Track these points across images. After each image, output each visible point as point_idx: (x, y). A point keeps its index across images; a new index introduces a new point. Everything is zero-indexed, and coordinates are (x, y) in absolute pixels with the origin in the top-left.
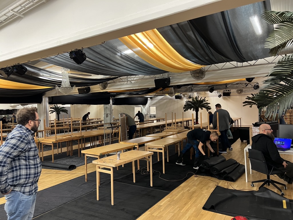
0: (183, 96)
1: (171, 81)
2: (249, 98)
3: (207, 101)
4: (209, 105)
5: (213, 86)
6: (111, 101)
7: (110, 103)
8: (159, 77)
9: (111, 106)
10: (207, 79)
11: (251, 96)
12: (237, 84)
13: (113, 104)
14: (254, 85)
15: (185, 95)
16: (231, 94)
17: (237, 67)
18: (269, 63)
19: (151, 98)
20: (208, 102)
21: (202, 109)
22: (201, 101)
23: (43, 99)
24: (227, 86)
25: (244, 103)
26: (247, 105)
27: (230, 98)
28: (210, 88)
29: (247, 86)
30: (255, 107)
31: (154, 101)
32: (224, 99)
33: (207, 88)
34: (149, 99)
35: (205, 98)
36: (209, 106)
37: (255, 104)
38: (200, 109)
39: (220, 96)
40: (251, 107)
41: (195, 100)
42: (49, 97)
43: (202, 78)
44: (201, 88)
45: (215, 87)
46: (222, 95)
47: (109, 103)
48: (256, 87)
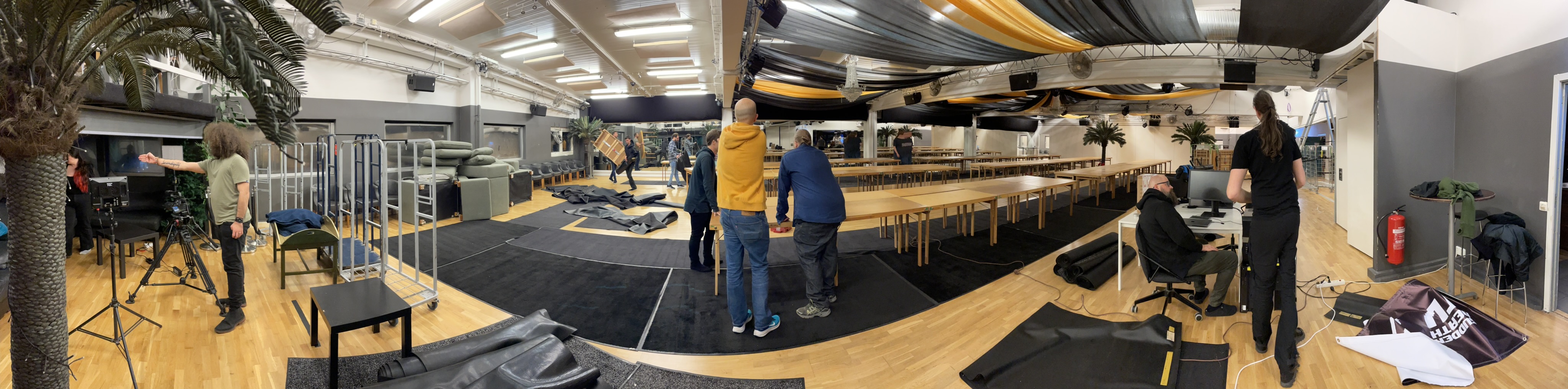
0: (1091, 122)
1: (1039, 79)
2: (1179, 130)
3: (1121, 130)
4: (1123, 137)
5: (1128, 104)
6: (974, 122)
7: (973, 125)
8: (1021, 67)
9: (973, 130)
10: (1097, 77)
11: (1183, 127)
12: (1163, 104)
13: (978, 127)
14: (1186, 109)
15: (1095, 120)
16: (1161, 124)
17: (1145, 57)
19: (1043, 121)
20: (1122, 132)
21: (1113, 143)
22: (1111, 130)
23: (870, 115)
24: (1150, 107)
25: (1172, 137)
26: (1177, 140)
27: (1158, 130)
28: (1123, 107)
29: (1176, 109)
30: (1187, 144)
31: (1048, 128)
32: (1151, 130)
33: (1119, 107)
34: (1040, 122)
35: (1117, 124)
36: (1123, 139)
37: (1187, 139)
38: (1109, 142)
39: (1145, 125)
40: (1181, 143)
41: (1102, 127)
42: (877, 111)
44: (1110, 106)
45: (1130, 107)
46: (1148, 123)
47: (970, 125)
48: (1188, 113)
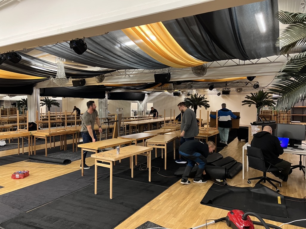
0: (181, 93)
1: (171, 76)
2: (248, 97)
3: (206, 98)
4: (208, 103)
5: (213, 83)
6: (106, 95)
7: (106, 97)
8: (159, 71)
9: (106, 101)
10: (209, 75)
11: (250, 95)
12: (237, 82)
13: (108, 99)
14: (254, 84)
15: (184, 92)
16: (230, 93)
17: (239, 65)
18: (271, 62)
19: (148, 94)
20: (207, 100)
21: (200, 107)
22: (200, 99)
23: (34, 90)
24: (228, 84)
25: (243, 102)
26: (246, 104)
27: (229, 97)
28: (210, 85)
29: (247, 84)
30: (254, 106)
31: (152, 98)
32: (223, 97)
33: (207, 85)
34: (146, 94)
35: (204, 95)
37: (254, 103)
38: (198, 107)
39: (219, 94)
40: (250, 106)
41: (194, 97)
42: (40, 89)
43: (203, 75)
44: (200, 85)
45: (215, 85)
46: (221, 93)
47: (104, 97)
48: (255, 87)
